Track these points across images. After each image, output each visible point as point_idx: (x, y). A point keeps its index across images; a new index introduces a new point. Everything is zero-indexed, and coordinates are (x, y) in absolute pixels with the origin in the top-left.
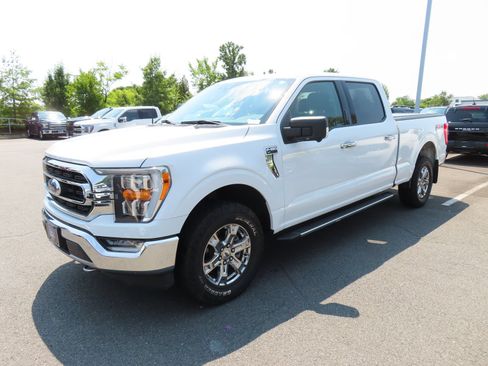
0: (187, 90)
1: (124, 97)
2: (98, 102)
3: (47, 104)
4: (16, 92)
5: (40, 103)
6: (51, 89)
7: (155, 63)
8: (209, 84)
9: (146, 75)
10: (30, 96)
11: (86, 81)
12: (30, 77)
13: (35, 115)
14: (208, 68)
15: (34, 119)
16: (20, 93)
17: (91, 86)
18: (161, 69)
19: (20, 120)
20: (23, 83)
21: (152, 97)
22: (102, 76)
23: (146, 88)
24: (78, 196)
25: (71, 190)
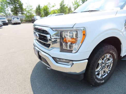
0: (71, 9)
1: (55, 12)
2: (48, 13)
3: (36, 14)
4: (29, 11)
5: (34, 14)
6: (37, 10)
7: (63, 2)
8: (77, 7)
9: (60, 6)
10: (32, 12)
11: (45, 8)
12: (32, 7)
13: (33, 17)
14: (77, 3)
15: (33, 18)
16: (30, 12)
17: (47, 9)
18: (64, 4)
19: (30, 19)
20: (31, 9)
21: (62, 11)
22: (49, 6)
23: (60, 9)
24: (45, 40)
25: (42, 37)
